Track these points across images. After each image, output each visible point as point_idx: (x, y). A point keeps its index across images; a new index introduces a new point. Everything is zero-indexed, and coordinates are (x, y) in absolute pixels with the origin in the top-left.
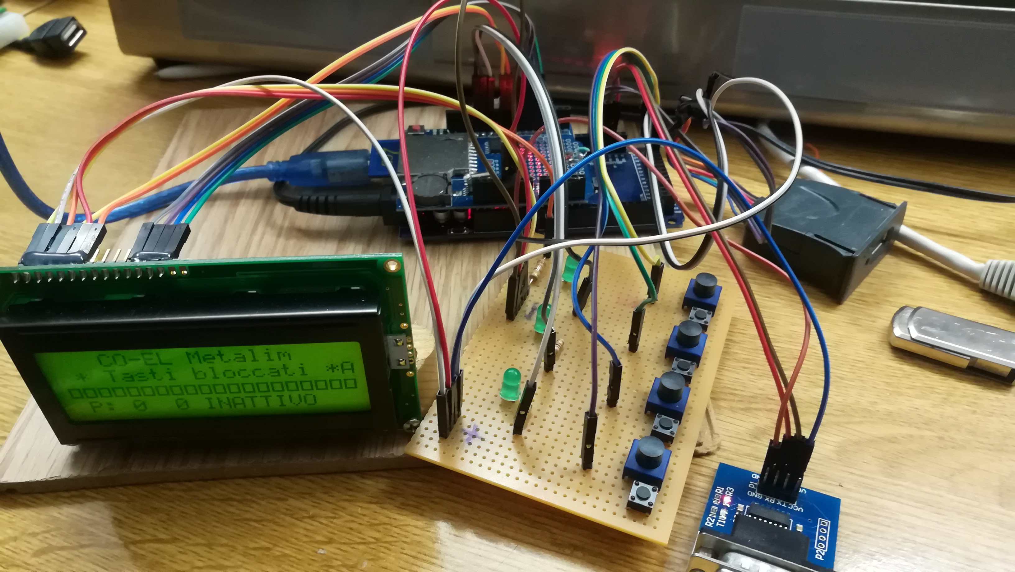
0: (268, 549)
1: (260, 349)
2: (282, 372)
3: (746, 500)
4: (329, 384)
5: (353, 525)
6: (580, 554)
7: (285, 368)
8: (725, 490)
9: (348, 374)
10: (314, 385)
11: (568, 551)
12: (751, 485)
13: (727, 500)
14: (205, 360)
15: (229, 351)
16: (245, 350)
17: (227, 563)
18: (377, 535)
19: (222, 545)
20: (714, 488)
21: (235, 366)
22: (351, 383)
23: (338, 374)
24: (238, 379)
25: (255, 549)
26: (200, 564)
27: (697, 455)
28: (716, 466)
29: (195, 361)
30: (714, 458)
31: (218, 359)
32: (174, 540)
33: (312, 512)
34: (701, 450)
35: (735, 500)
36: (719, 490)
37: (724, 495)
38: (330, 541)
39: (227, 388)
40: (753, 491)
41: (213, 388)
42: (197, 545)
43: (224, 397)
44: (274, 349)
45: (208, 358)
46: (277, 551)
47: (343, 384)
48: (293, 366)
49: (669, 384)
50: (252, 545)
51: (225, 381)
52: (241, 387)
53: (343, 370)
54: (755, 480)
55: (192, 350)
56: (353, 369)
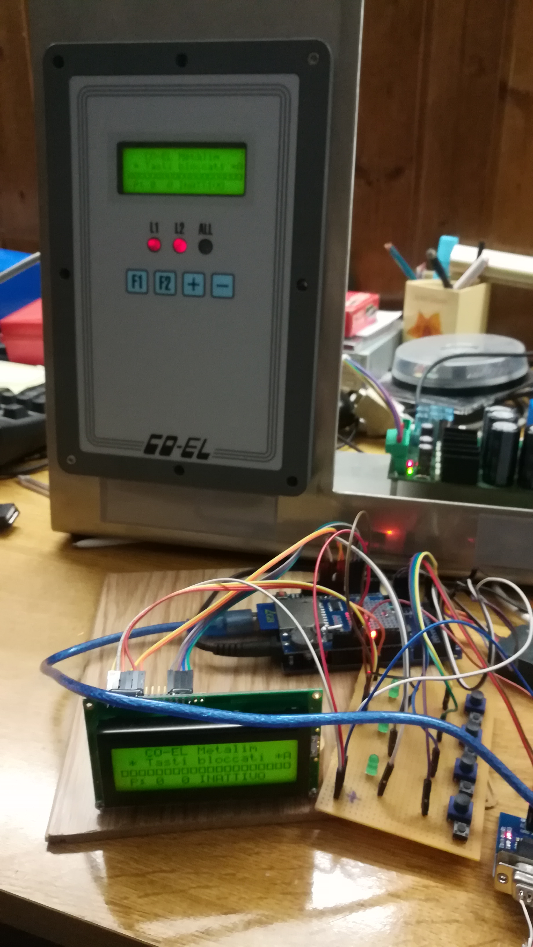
0: (234, 875)
1: (240, 745)
2: (250, 759)
3: (520, 835)
4: (274, 766)
5: (283, 858)
6: (425, 872)
7: (252, 757)
8: (506, 829)
9: (287, 759)
10: (266, 766)
11: (417, 870)
12: (522, 826)
13: (509, 835)
14: (207, 751)
15: (222, 747)
16: (231, 746)
17: (211, 884)
18: (300, 863)
19: (205, 873)
20: (500, 827)
21: (223, 755)
22: (287, 765)
23: (281, 760)
24: (223, 764)
25: (226, 875)
26: (194, 885)
27: (487, 808)
28: (498, 815)
29: (201, 752)
30: (495, 810)
31: (215, 751)
32: (173, 871)
33: (256, 850)
34: (489, 805)
35: (513, 835)
36: (503, 829)
37: (506, 832)
38: (271, 868)
39: (215, 769)
40: (523, 829)
41: (206, 770)
42: (189, 873)
43: (211, 775)
44: (248, 745)
45: (210, 751)
46: (240, 875)
47: (283, 766)
48: (256, 755)
49: (466, 761)
50: (223, 872)
51: (214, 764)
52: (223, 769)
53: (285, 757)
54: (523, 823)
55: (201, 746)
56: (290, 757)
